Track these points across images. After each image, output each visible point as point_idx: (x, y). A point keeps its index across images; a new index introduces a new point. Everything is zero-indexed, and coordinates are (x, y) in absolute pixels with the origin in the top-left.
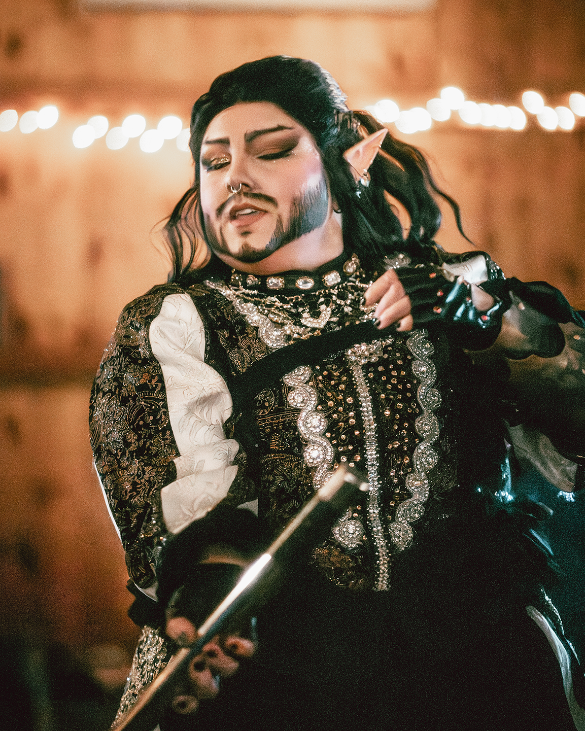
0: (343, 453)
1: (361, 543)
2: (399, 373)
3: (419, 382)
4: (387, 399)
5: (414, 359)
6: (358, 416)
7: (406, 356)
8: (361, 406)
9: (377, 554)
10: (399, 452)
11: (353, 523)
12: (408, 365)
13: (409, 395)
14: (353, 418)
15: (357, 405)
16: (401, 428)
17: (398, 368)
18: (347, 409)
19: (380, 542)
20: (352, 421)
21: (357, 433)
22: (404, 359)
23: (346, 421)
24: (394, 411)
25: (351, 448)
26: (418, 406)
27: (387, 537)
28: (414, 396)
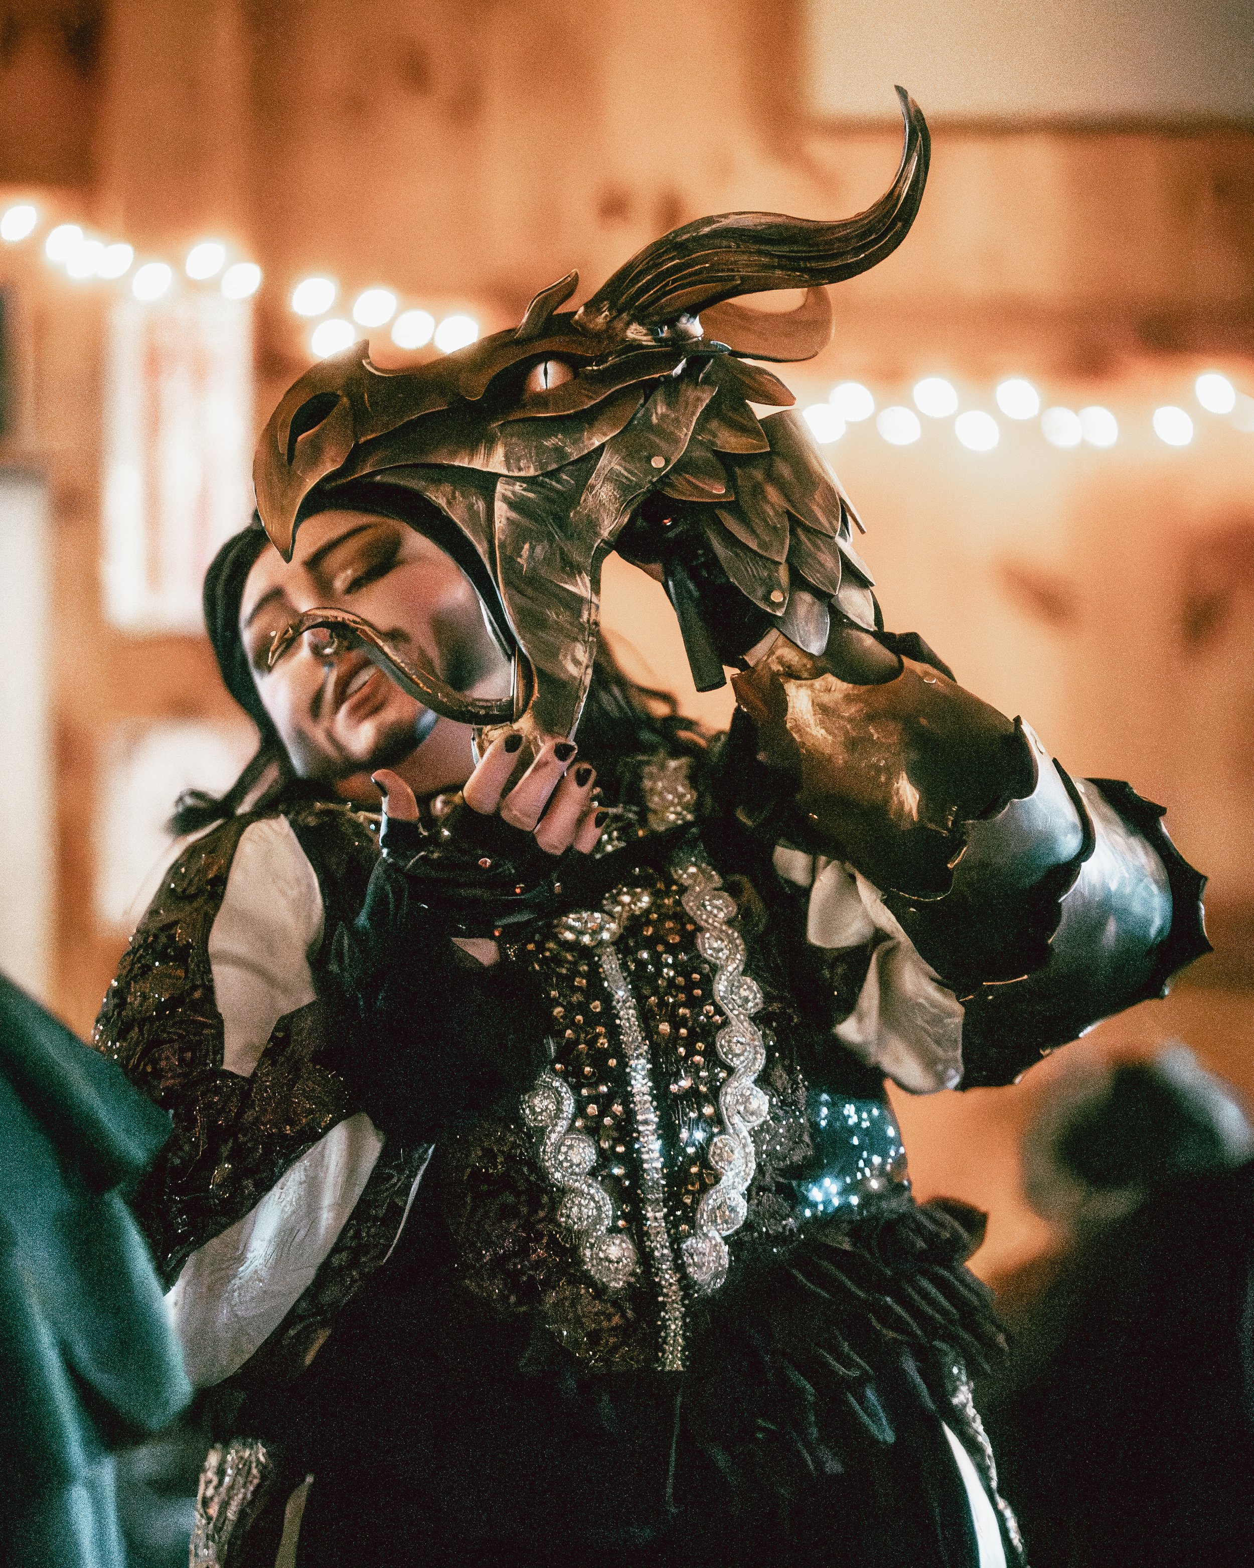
0: (592, 1099)
1: (633, 1280)
2: (675, 958)
3: (715, 969)
4: (662, 1003)
5: (700, 929)
6: (614, 1032)
7: (683, 925)
8: (617, 1016)
9: (661, 1299)
10: (692, 1095)
11: (617, 1242)
12: (689, 941)
13: (697, 992)
14: (605, 1037)
15: (609, 1015)
16: (691, 1052)
17: (672, 949)
18: (592, 1020)
19: (668, 1277)
20: (603, 1042)
21: (613, 1062)
22: (683, 932)
23: (592, 1043)
24: (677, 1023)
25: (604, 1089)
26: (719, 1011)
27: (679, 1267)
28: (708, 995)
